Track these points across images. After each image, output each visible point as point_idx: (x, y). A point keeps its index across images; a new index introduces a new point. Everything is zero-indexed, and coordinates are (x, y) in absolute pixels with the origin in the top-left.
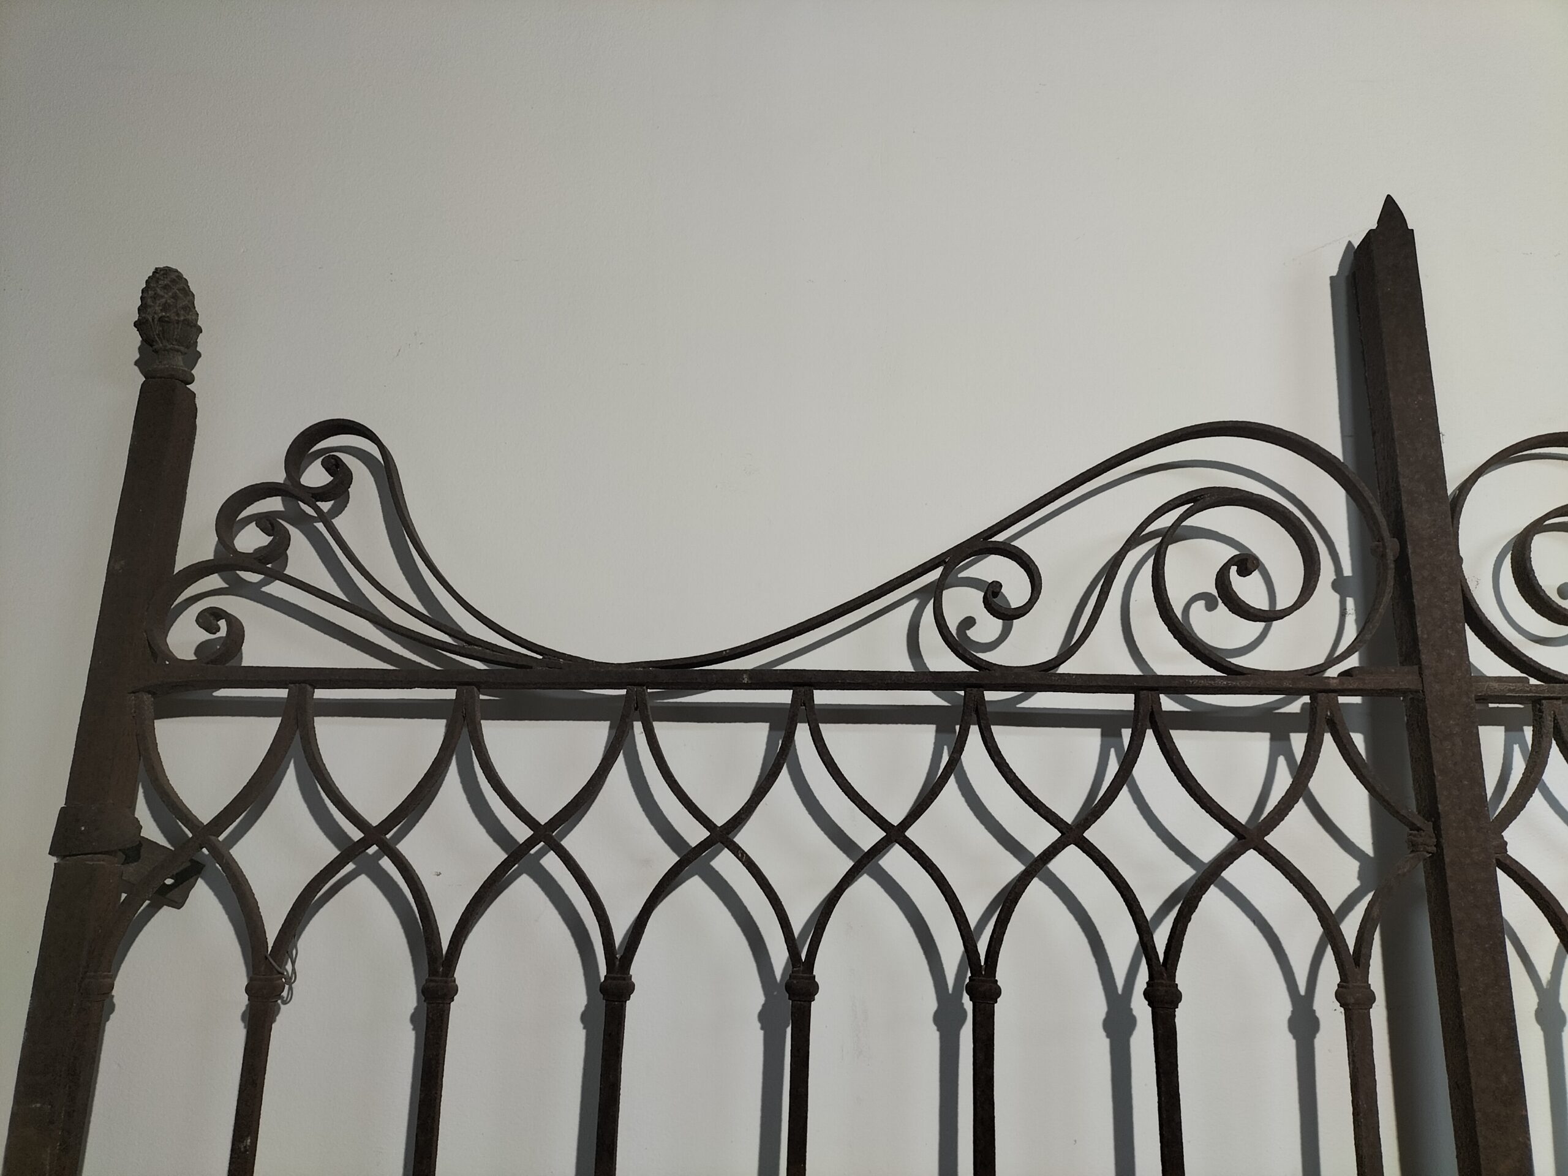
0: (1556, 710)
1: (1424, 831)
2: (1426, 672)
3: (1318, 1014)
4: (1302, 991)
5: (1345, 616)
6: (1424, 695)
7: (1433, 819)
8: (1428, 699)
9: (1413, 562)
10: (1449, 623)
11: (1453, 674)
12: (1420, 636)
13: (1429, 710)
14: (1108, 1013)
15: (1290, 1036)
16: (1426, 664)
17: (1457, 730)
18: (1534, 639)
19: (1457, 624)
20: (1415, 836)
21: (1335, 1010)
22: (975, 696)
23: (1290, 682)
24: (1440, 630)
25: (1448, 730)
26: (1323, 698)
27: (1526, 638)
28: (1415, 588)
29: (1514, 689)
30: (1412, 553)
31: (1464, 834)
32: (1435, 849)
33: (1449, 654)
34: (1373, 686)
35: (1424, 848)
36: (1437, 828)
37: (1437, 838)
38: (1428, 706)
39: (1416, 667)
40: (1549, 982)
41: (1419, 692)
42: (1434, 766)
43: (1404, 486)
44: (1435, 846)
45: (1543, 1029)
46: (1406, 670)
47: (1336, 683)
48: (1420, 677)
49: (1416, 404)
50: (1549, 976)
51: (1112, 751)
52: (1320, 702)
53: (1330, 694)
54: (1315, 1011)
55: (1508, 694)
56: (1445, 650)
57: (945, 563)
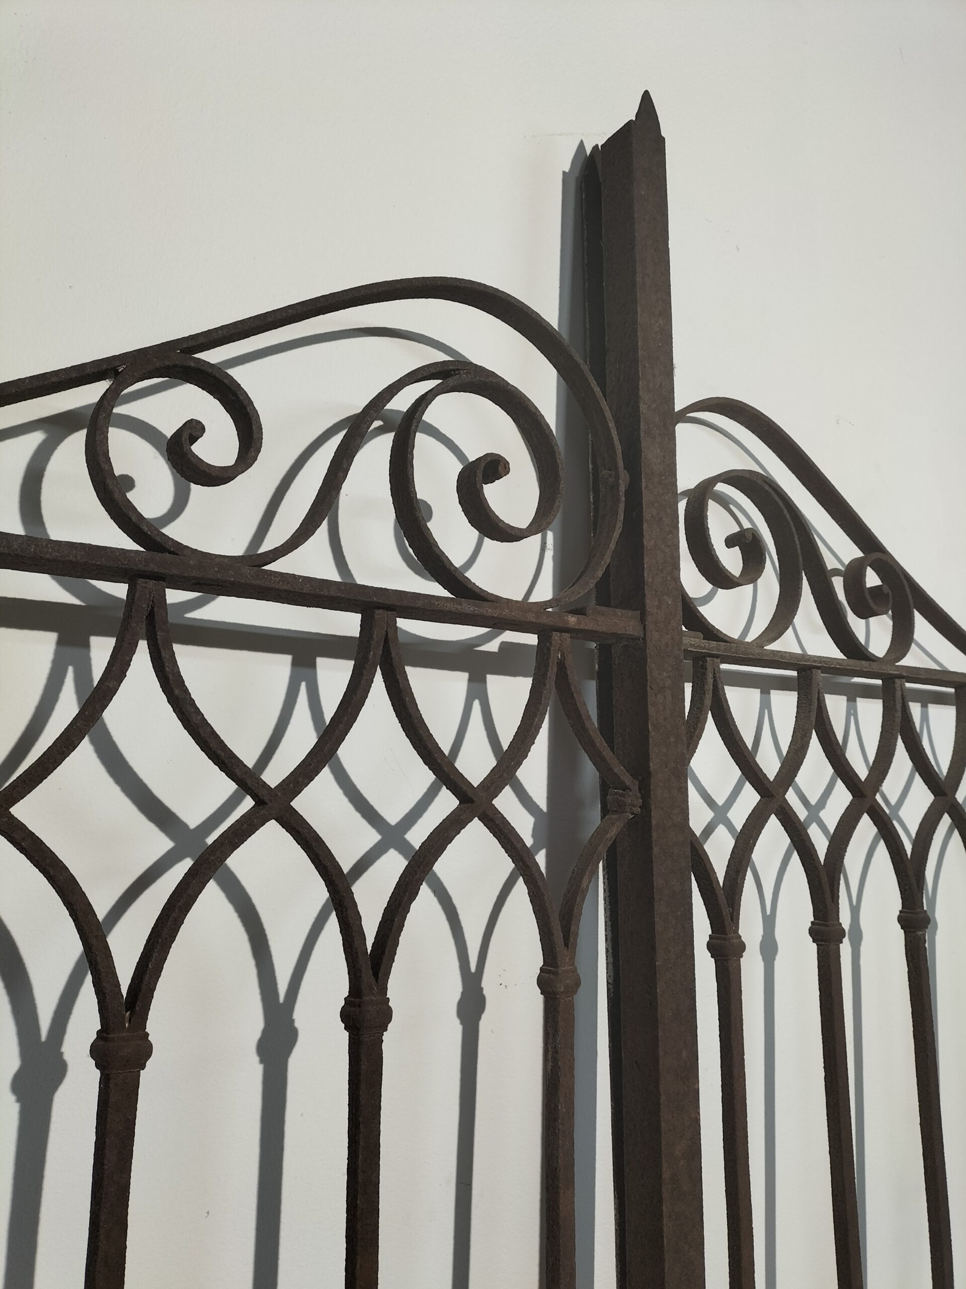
0: (715, 667)
1: (631, 790)
2: (649, 619)
3: (485, 992)
4: (473, 968)
5: (545, 551)
6: (644, 643)
7: (640, 778)
8: (649, 648)
9: (647, 497)
10: (669, 568)
11: (669, 624)
12: (646, 579)
13: (649, 660)
14: (265, 1032)
15: (457, 1022)
16: (649, 610)
17: (668, 682)
19: (675, 570)
20: (620, 795)
21: (501, 984)
22: (150, 593)
23: (534, 615)
24: (662, 575)
25: (662, 682)
26: (556, 638)
28: (645, 526)
29: (694, 644)
30: (645, 488)
31: (668, 794)
32: (640, 809)
33: (667, 602)
34: (605, 629)
35: (631, 809)
36: (645, 790)
37: (642, 798)
38: (648, 655)
39: (638, 612)
41: (639, 639)
42: (649, 721)
43: (643, 413)
44: (640, 807)
46: (630, 615)
47: (573, 622)
48: (642, 623)
49: (657, 327)
51: (303, 685)
52: (554, 642)
53: (563, 634)
54: (482, 988)
55: (689, 649)
56: (664, 597)
57: (117, 373)
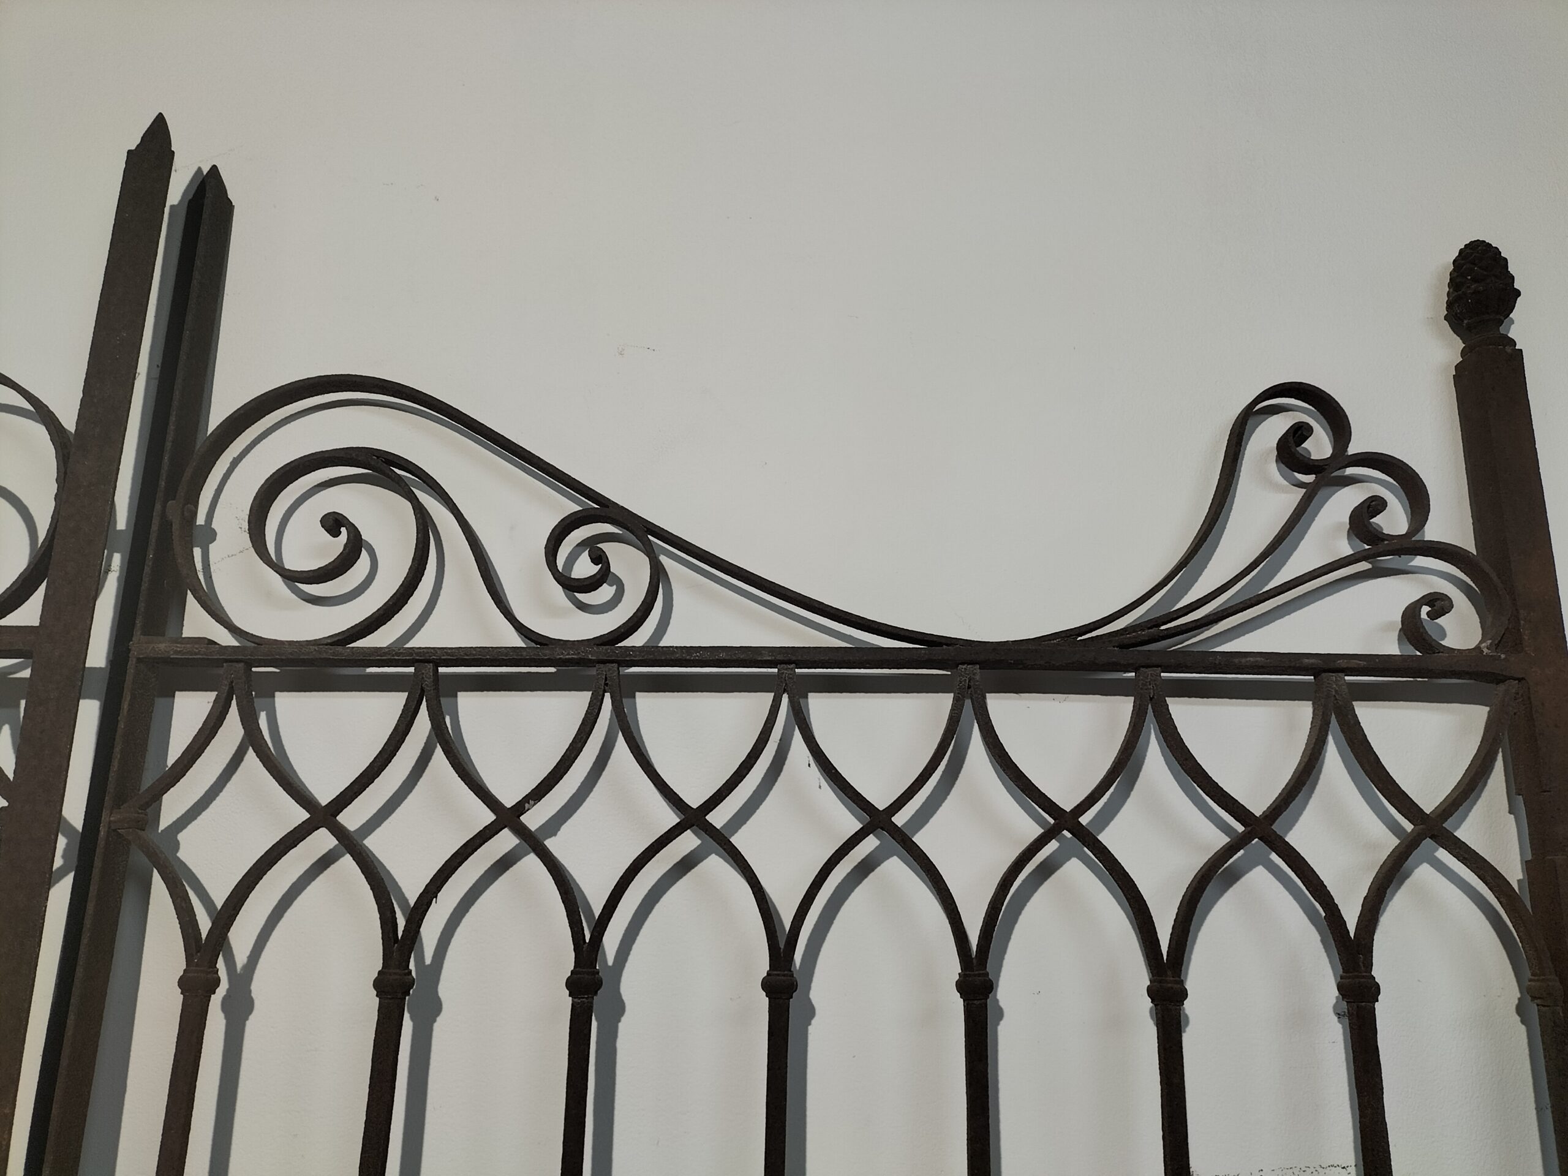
18: (307, 598)
27: (299, 597)
40: (245, 967)
45: (226, 1018)
49: (118, 340)
50: (245, 960)
